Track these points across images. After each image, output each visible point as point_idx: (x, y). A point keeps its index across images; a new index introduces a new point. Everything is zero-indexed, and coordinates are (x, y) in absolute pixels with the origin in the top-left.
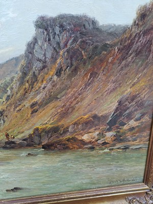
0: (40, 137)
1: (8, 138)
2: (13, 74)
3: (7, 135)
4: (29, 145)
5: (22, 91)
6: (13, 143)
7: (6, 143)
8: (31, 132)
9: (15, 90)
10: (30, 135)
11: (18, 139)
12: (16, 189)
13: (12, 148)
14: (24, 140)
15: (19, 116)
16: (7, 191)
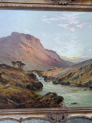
0: (90, 83)
1: (80, 83)
2: (90, 63)
3: (80, 82)
4: (86, 86)
5: (90, 68)
6: (81, 85)
7: (79, 85)
8: (88, 81)
9: (89, 68)
10: (87, 83)
11: (83, 83)
12: (75, 103)
13: (80, 87)
14: (85, 84)
15: (86, 76)
16: (72, 104)
